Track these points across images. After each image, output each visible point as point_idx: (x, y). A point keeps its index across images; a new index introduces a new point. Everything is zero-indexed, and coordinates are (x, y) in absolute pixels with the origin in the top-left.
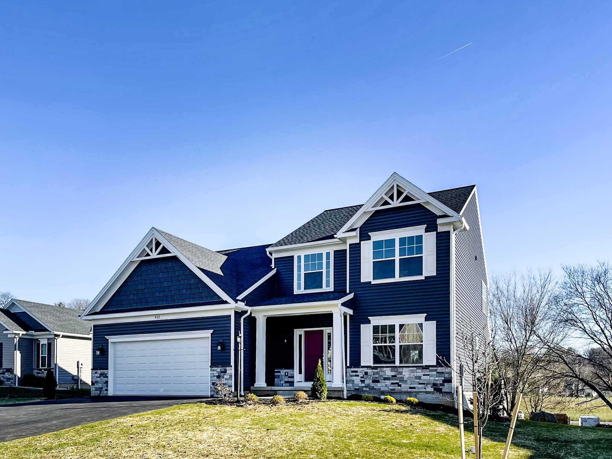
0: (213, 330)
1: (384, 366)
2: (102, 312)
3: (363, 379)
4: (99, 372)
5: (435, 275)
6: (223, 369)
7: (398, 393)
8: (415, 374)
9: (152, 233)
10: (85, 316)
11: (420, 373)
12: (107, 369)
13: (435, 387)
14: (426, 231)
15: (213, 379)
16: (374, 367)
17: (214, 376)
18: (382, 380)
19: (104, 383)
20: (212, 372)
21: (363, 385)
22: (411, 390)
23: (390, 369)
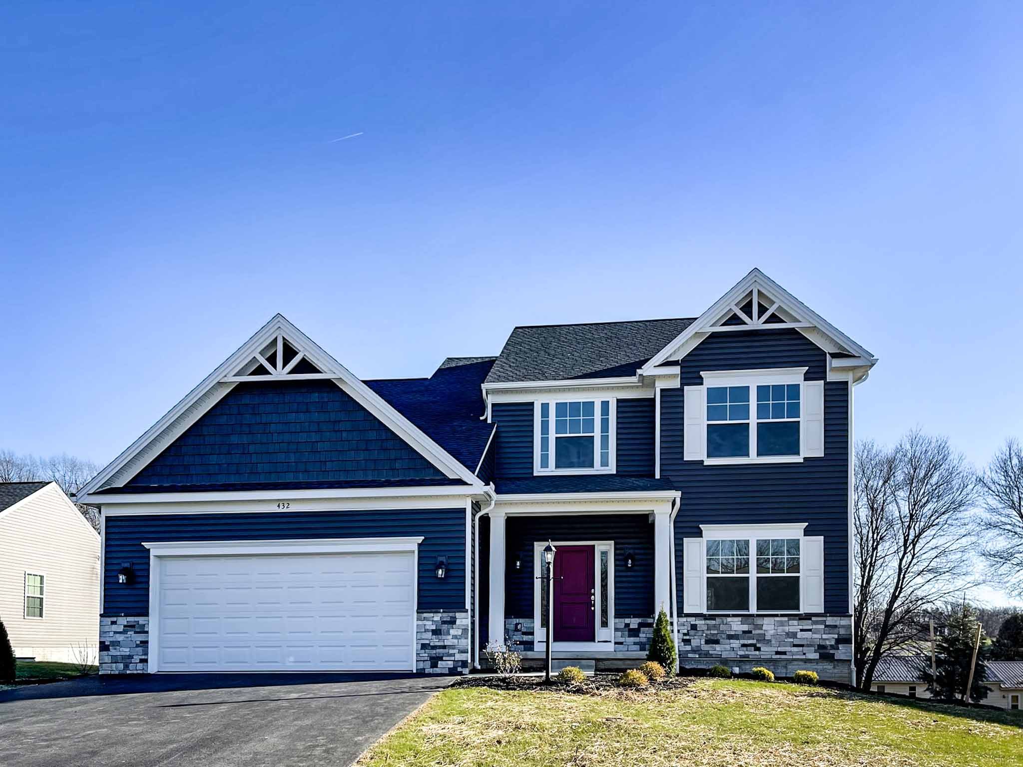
0: (423, 538)
1: (729, 615)
2: (129, 489)
3: (688, 637)
4: (123, 621)
5: (823, 456)
6: (447, 616)
7: (754, 663)
8: (787, 629)
9: (276, 327)
10: (88, 494)
11: (795, 626)
12: (146, 613)
13: (821, 651)
14: (806, 379)
15: (423, 637)
16: (710, 615)
17: (426, 631)
18: (724, 639)
19: (137, 646)
20: (420, 623)
21: (688, 648)
22: (778, 656)
23: (740, 619)
